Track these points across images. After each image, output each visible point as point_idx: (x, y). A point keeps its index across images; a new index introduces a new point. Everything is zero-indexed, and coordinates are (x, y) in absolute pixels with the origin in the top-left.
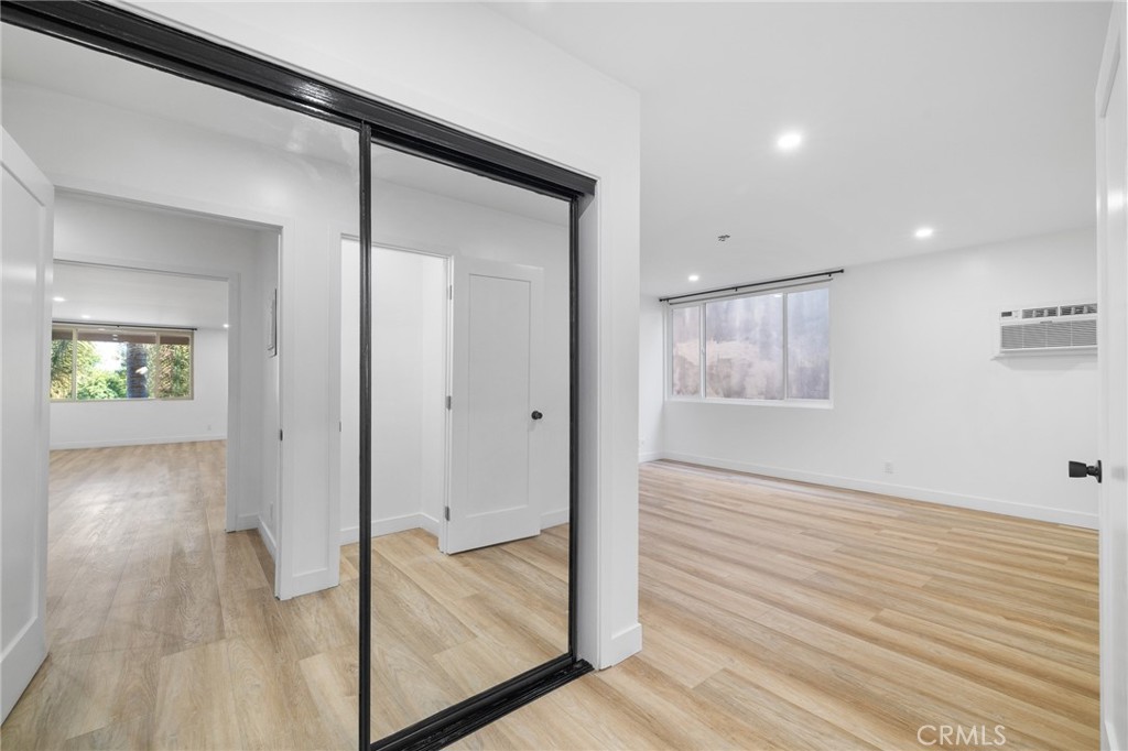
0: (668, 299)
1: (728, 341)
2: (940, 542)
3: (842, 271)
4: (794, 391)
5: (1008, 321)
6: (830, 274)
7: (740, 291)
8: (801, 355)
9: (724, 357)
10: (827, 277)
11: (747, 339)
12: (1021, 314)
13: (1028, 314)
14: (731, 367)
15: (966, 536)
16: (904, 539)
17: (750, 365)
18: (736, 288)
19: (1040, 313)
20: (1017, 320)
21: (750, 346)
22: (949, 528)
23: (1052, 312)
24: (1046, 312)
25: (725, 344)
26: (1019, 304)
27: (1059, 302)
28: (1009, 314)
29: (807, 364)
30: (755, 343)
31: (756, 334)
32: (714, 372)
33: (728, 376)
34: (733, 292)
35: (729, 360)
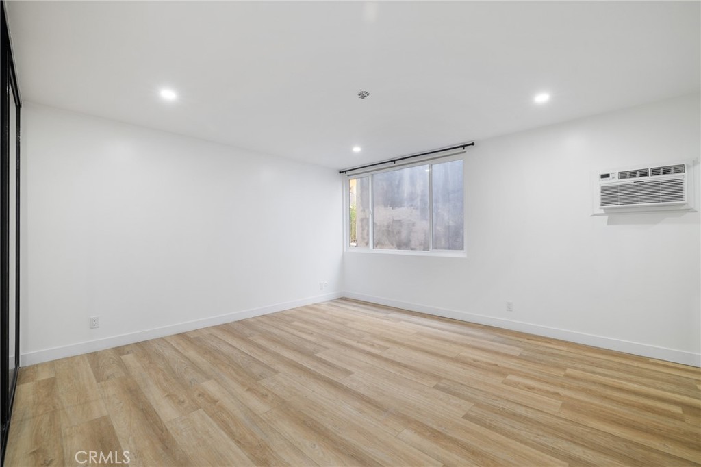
0: (345, 171)
1: (399, 207)
2: (563, 392)
3: (473, 144)
4: (443, 243)
5: (607, 182)
6: (463, 147)
7: (398, 163)
8: (446, 216)
9: (398, 219)
10: (461, 150)
11: (412, 205)
12: (617, 176)
13: (623, 175)
14: (401, 226)
15: (581, 380)
16: (530, 388)
17: (414, 225)
18: (394, 161)
19: (633, 174)
20: (614, 181)
21: (414, 210)
22: (564, 368)
23: (644, 173)
24: (638, 173)
25: (398, 210)
26: (614, 168)
27: (649, 165)
28: (607, 176)
29: (451, 223)
30: (417, 209)
31: (418, 202)
32: (390, 229)
33: (399, 232)
34: (392, 164)
35: (400, 221)
